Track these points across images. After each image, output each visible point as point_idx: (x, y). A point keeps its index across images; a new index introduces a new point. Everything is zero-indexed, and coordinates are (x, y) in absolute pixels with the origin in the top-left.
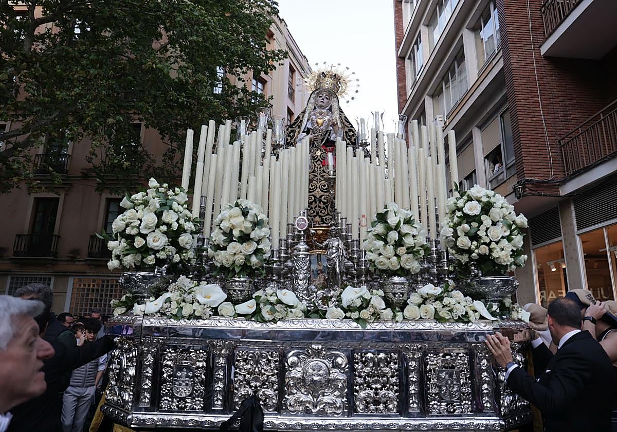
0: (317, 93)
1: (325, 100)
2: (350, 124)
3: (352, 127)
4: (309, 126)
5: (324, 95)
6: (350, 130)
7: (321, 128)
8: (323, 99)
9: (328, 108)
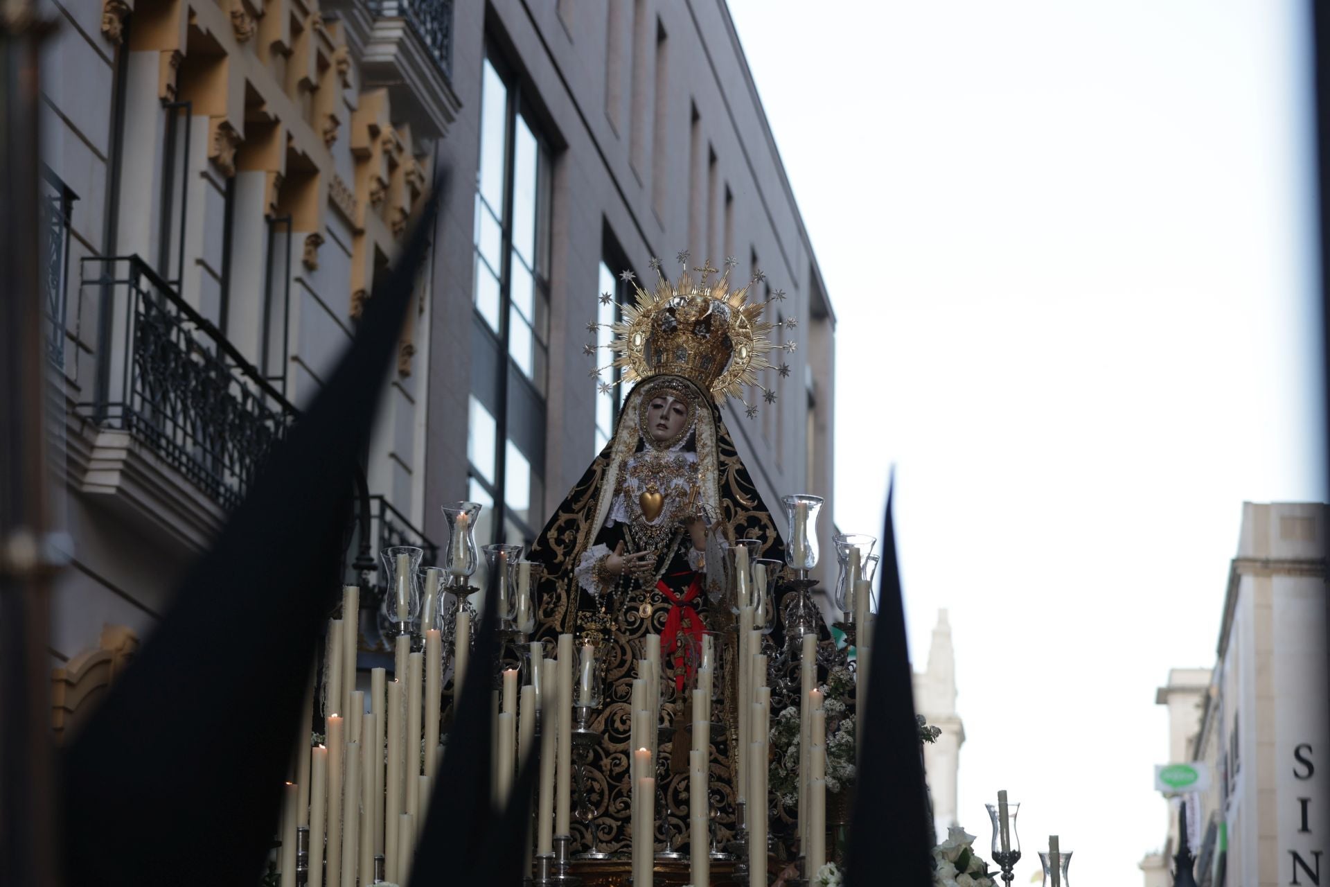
0: (648, 391)
1: (673, 417)
2: (754, 495)
3: (761, 507)
4: (619, 516)
5: (670, 399)
6: (753, 522)
7: (656, 522)
8: (665, 418)
9: (683, 443)
